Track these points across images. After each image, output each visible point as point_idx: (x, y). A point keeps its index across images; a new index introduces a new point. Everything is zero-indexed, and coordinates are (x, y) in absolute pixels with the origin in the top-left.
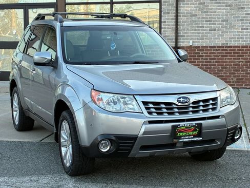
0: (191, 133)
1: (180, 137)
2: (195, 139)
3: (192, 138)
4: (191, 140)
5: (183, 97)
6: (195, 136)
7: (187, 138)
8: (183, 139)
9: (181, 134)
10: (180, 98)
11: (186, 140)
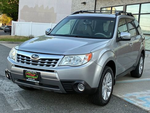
0: (33, 77)
1: (27, 78)
2: (36, 81)
3: (34, 80)
4: (33, 81)
5: (35, 55)
6: (36, 80)
7: (31, 80)
8: (29, 79)
9: (28, 76)
10: (33, 55)
11: (30, 80)
